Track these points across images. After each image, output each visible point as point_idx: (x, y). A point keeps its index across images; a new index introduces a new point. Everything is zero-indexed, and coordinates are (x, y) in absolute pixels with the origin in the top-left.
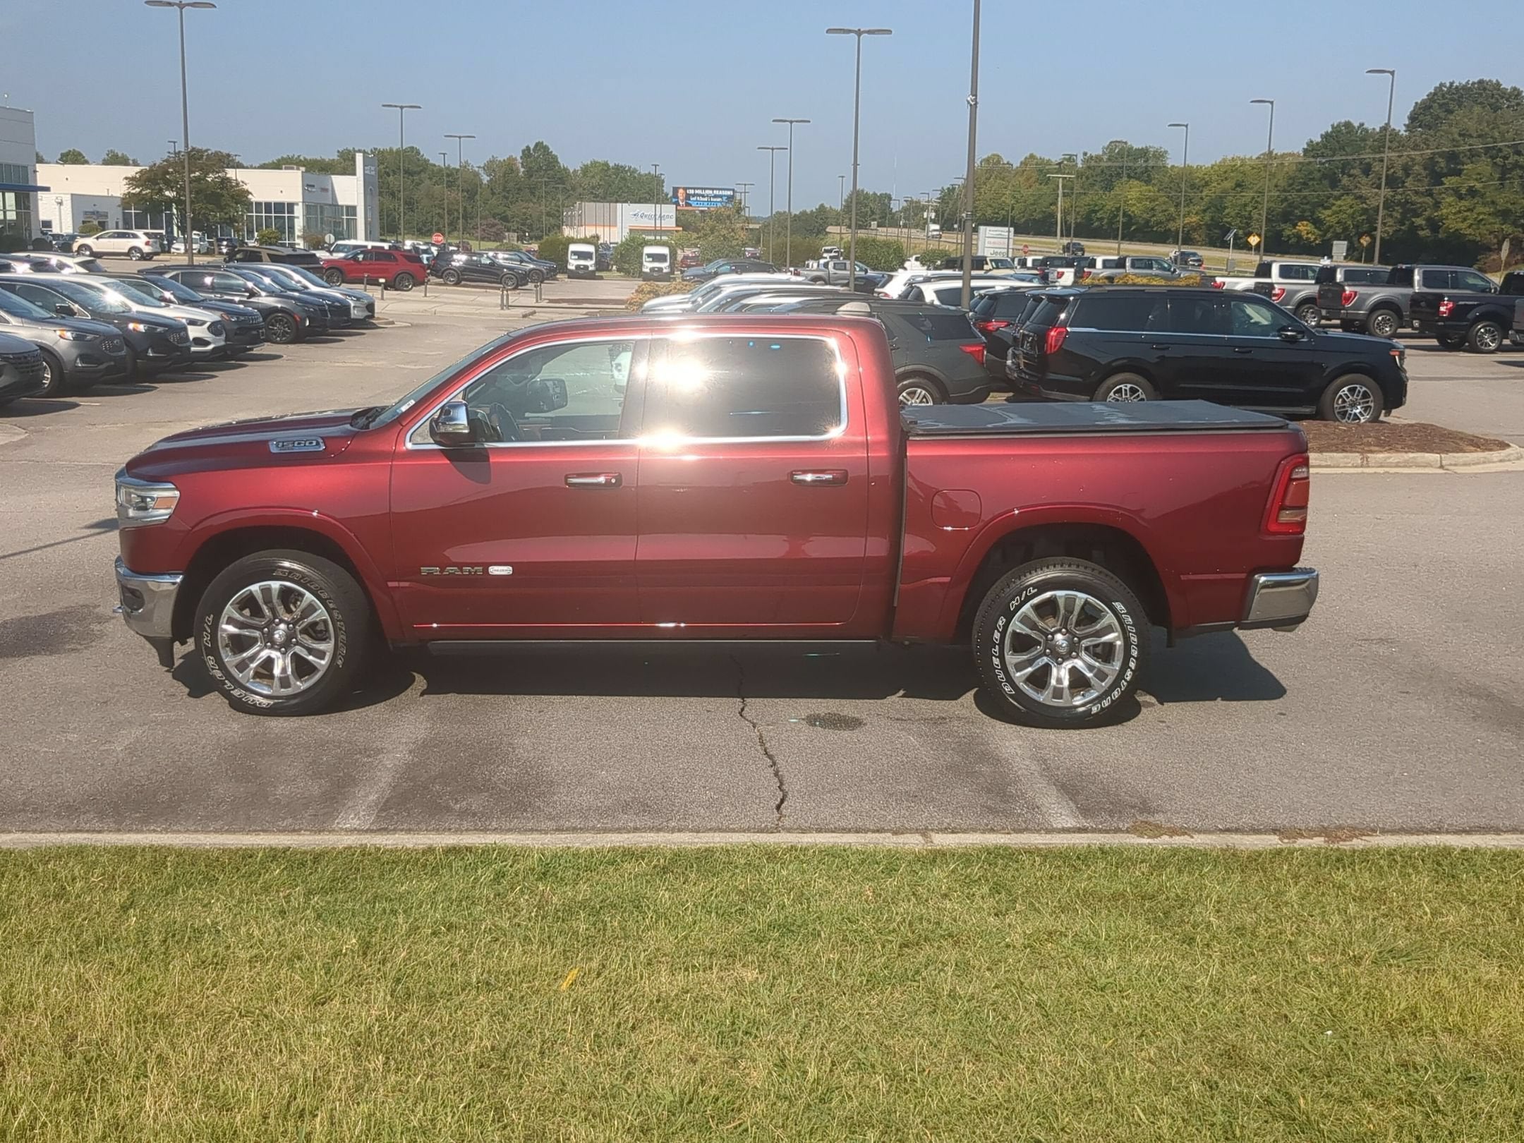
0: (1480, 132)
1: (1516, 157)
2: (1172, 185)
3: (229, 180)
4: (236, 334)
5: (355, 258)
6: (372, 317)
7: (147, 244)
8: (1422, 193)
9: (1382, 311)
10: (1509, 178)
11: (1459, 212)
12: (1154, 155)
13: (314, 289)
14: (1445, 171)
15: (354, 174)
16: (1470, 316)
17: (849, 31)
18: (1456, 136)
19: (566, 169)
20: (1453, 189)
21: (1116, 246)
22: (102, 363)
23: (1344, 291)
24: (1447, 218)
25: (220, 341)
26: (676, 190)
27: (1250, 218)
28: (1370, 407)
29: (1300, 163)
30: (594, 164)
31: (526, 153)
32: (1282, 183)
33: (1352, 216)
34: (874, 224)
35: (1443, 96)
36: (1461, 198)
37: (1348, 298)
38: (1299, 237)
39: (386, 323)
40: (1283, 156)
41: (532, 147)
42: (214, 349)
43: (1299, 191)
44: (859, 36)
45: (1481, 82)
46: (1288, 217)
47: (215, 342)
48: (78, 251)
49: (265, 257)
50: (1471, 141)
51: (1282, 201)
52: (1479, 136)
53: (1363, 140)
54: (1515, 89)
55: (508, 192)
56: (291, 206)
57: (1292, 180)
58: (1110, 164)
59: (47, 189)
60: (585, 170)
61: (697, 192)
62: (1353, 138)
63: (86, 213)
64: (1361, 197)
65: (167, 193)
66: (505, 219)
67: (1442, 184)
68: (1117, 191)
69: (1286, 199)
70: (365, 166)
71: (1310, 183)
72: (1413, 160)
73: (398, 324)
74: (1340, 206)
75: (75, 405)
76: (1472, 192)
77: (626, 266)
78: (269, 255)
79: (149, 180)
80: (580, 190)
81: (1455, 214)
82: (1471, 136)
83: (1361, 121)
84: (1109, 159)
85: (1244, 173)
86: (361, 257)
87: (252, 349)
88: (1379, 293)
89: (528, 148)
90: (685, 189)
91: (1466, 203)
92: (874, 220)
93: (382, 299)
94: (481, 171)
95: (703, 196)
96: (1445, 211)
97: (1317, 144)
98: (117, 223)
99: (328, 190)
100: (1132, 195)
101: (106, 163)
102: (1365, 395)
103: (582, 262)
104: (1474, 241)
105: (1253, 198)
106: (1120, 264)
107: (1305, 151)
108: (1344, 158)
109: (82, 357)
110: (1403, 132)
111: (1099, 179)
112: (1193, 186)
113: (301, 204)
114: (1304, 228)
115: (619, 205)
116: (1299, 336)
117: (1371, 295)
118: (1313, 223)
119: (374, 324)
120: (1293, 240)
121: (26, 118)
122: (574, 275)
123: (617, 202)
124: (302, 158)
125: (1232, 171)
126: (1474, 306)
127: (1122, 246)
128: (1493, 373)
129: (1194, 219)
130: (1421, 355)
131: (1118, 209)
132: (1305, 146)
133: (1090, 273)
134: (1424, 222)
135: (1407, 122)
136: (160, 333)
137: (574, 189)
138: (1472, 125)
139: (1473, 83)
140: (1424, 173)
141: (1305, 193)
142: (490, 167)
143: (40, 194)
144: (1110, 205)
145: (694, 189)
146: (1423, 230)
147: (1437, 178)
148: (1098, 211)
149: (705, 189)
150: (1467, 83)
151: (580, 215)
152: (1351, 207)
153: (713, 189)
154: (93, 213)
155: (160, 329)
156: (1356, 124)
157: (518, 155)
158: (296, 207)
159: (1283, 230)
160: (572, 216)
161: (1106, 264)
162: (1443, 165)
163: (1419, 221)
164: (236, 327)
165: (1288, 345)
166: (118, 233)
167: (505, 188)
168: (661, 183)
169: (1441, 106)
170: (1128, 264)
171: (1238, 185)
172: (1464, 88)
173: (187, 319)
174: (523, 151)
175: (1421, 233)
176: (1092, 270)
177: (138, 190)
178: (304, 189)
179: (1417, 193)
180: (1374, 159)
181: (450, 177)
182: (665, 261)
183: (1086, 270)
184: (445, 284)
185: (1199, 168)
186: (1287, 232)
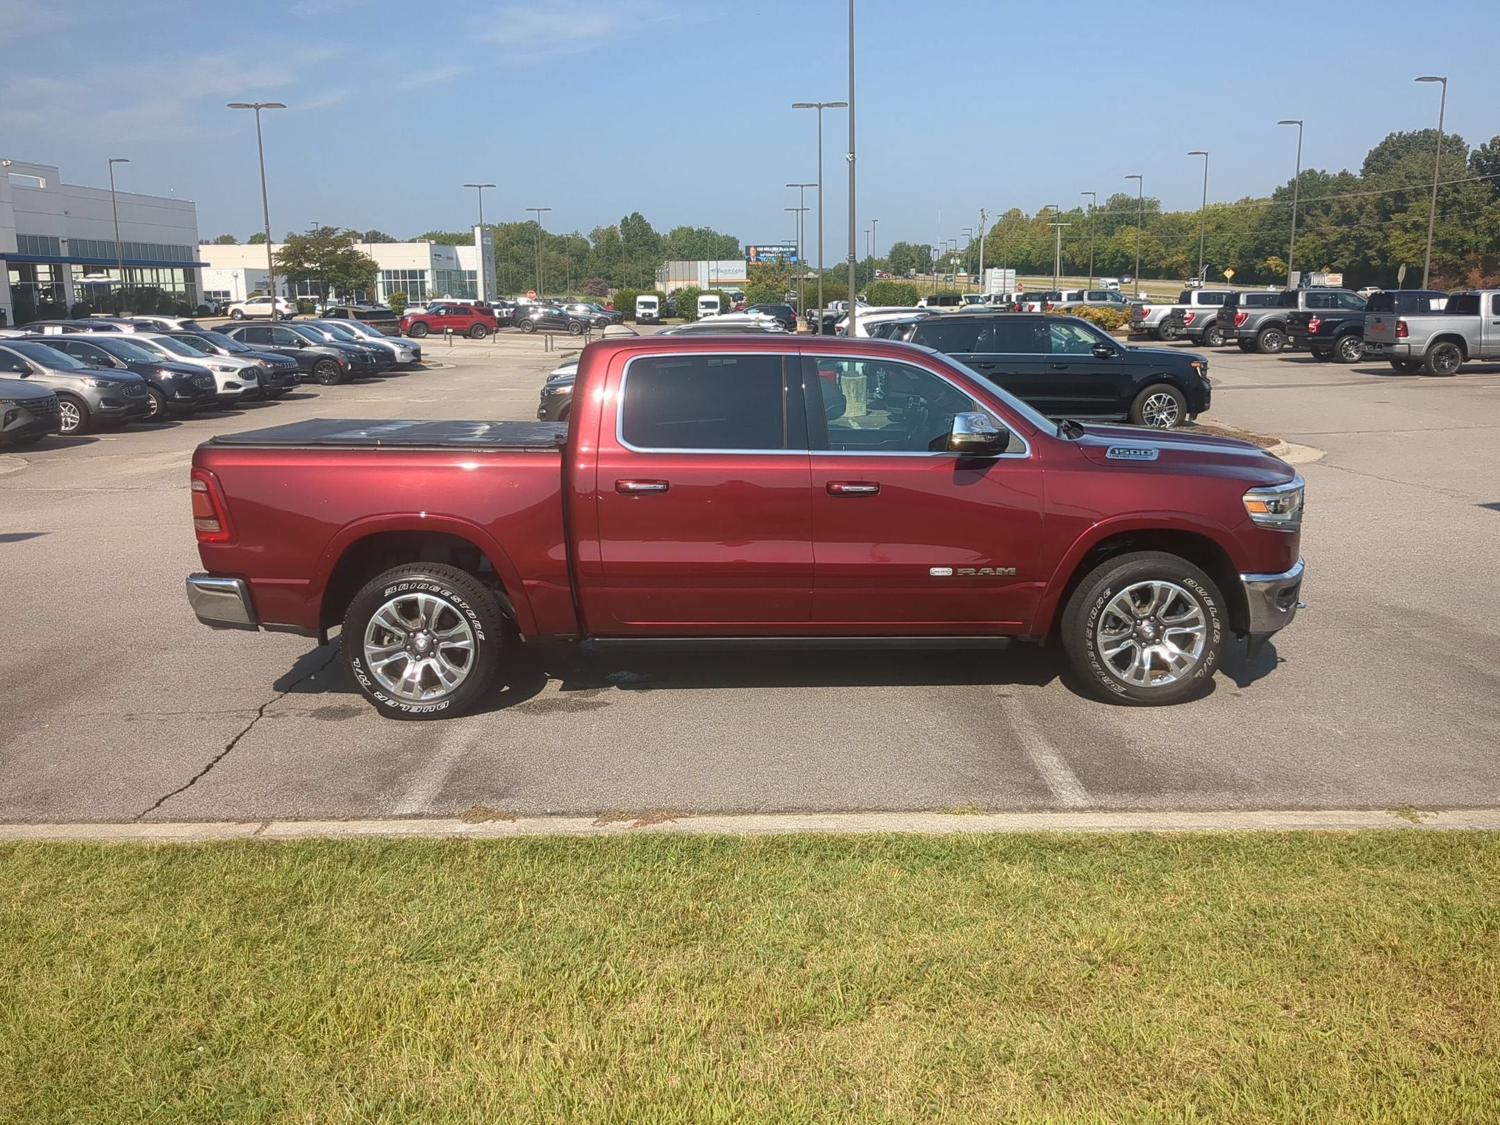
0: (1424, 174)
1: (1455, 194)
2: (1162, 229)
3: (355, 253)
4: (272, 378)
5: (437, 313)
6: (419, 360)
7: (287, 307)
8: (1374, 229)
9: (1272, 329)
10: (1450, 213)
11: (1405, 243)
12: (1149, 205)
13: (369, 339)
14: (1393, 208)
15: (474, 244)
16: (1336, 331)
17: (812, 105)
18: (1403, 178)
19: (657, 235)
20: (1399, 223)
21: (1088, 281)
22: (123, 405)
23: (1237, 313)
24: (1394, 249)
25: (253, 384)
26: (748, 248)
27: (1228, 255)
28: (1175, 412)
29: (1270, 206)
30: (681, 229)
31: (625, 222)
32: (1255, 224)
33: (1314, 250)
34: (913, 271)
35: (1393, 144)
36: (1406, 231)
37: (1240, 319)
38: (1270, 270)
39: (434, 366)
40: (1257, 201)
41: (629, 217)
42: (245, 391)
43: (1269, 230)
44: (820, 109)
45: (1426, 131)
46: (1260, 253)
47: (245, 385)
48: (232, 315)
49: (351, 315)
50: (1415, 182)
51: (1254, 240)
52: (1424, 178)
53: (1325, 184)
54: (1455, 136)
55: (611, 255)
56: (422, 273)
57: (1263, 222)
58: (1111, 213)
59: (207, 265)
60: (674, 234)
61: (766, 249)
62: (1316, 183)
63: (257, 283)
64: (1322, 234)
65: (306, 265)
66: (608, 278)
67: (1391, 220)
68: (1117, 235)
69: (1257, 238)
70: (482, 237)
71: (1279, 223)
72: (1366, 200)
73: (445, 366)
74: (1304, 242)
75: (97, 440)
76: (1416, 226)
77: (686, 313)
78: (354, 312)
79: (290, 254)
80: (669, 251)
81: (1402, 245)
82: (1415, 178)
83: (1323, 169)
84: (1111, 210)
85: (1224, 217)
86: (443, 312)
87: (291, 390)
88: (1267, 314)
89: (626, 218)
90: (756, 247)
91: (1411, 236)
92: (914, 267)
93: (451, 345)
94: (589, 240)
95: (771, 253)
96: (1392, 243)
97: (1285, 189)
98: (284, 291)
99: (452, 258)
100: (1130, 239)
101: (251, 242)
102: (1170, 402)
103: (647, 311)
104: (1418, 267)
105: (1231, 238)
106: (1079, 297)
107: (1275, 196)
108: (1308, 200)
109: (105, 400)
110: (1358, 176)
111: (1102, 226)
112: (1181, 230)
113: (430, 271)
114: (1273, 262)
115: (699, 262)
116: (1109, 352)
117: (1259, 316)
118: (1281, 258)
119: (423, 366)
120: (1264, 273)
121: (188, 208)
122: (641, 322)
123: (700, 260)
124: (443, 233)
125: (1215, 216)
126: (1339, 323)
127: (1093, 281)
128: (1340, 380)
129: (1181, 258)
130: (1293, 366)
131: (1118, 251)
132: (1275, 192)
133: (1053, 305)
134: (1375, 254)
135: (1362, 168)
136: (185, 378)
137: (665, 250)
138: (1415, 168)
139: (1420, 133)
140: (1375, 211)
141: (1274, 231)
142: (595, 235)
143: (203, 268)
144: (1111, 248)
145: (764, 247)
146: (1374, 260)
147: (1386, 214)
148: (1101, 253)
149: (772, 246)
150: (1414, 132)
151: (668, 272)
152: (1313, 243)
153: (778, 247)
154: (263, 284)
155: (185, 376)
156: (1319, 172)
157: (618, 224)
158: (426, 273)
159: (1256, 264)
160: (661, 273)
161: (1070, 297)
162: (1391, 203)
163: (1371, 253)
164: (272, 372)
165: (1101, 361)
166: (263, 299)
167: (608, 251)
168: (736, 243)
169: (1391, 153)
170: (1085, 297)
171: (1219, 227)
172: (1412, 137)
173: (220, 367)
174: (622, 221)
175: (1373, 263)
176: (1056, 303)
177: (282, 263)
178: (432, 258)
179: (1369, 228)
180: (1334, 200)
181: (561, 244)
182: (716, 307)
183: (1049, 302)
184: (523, 332)
185: (1187, 214)
186: (1258, 266)
